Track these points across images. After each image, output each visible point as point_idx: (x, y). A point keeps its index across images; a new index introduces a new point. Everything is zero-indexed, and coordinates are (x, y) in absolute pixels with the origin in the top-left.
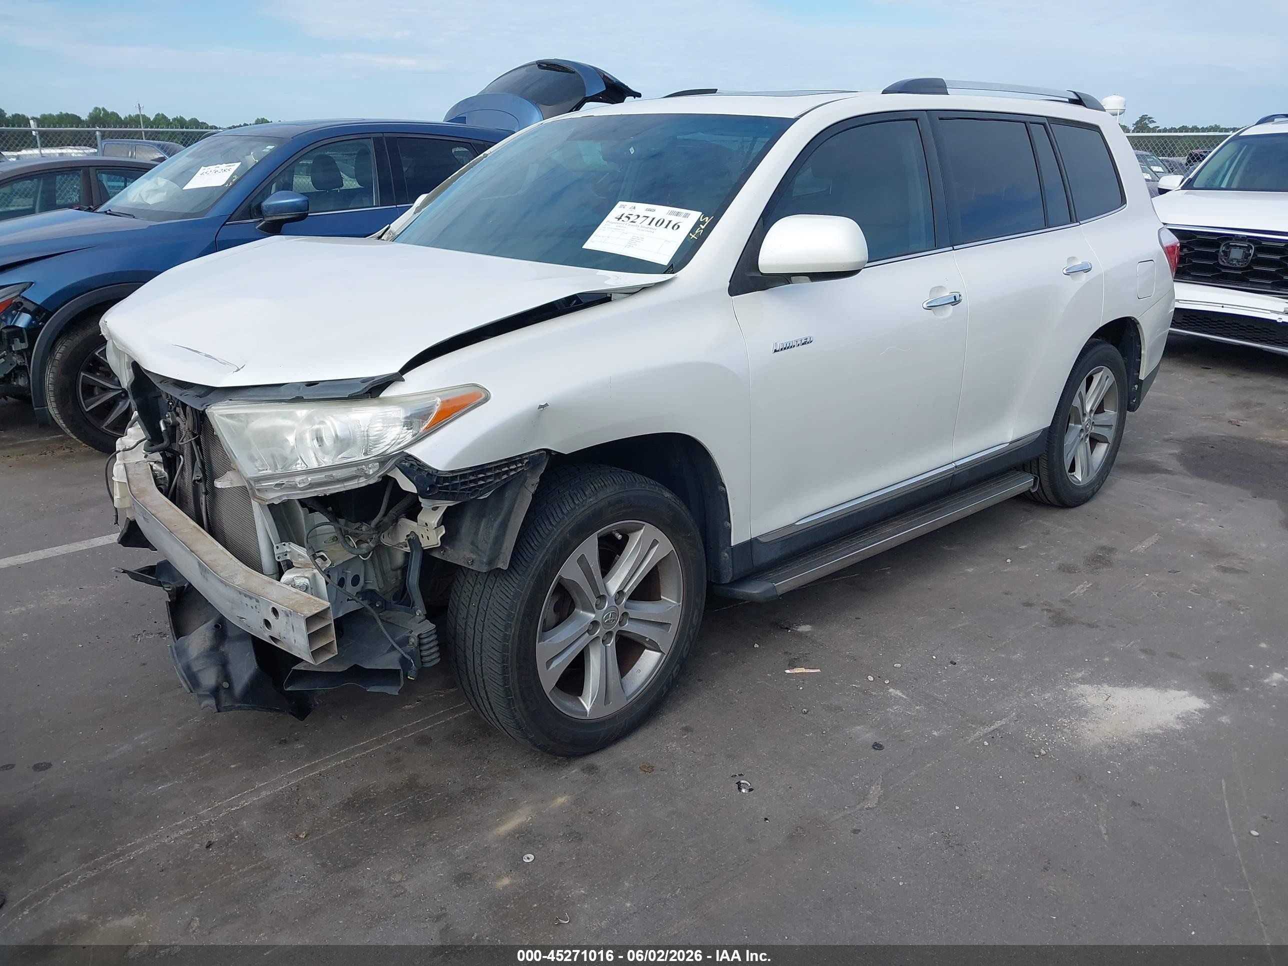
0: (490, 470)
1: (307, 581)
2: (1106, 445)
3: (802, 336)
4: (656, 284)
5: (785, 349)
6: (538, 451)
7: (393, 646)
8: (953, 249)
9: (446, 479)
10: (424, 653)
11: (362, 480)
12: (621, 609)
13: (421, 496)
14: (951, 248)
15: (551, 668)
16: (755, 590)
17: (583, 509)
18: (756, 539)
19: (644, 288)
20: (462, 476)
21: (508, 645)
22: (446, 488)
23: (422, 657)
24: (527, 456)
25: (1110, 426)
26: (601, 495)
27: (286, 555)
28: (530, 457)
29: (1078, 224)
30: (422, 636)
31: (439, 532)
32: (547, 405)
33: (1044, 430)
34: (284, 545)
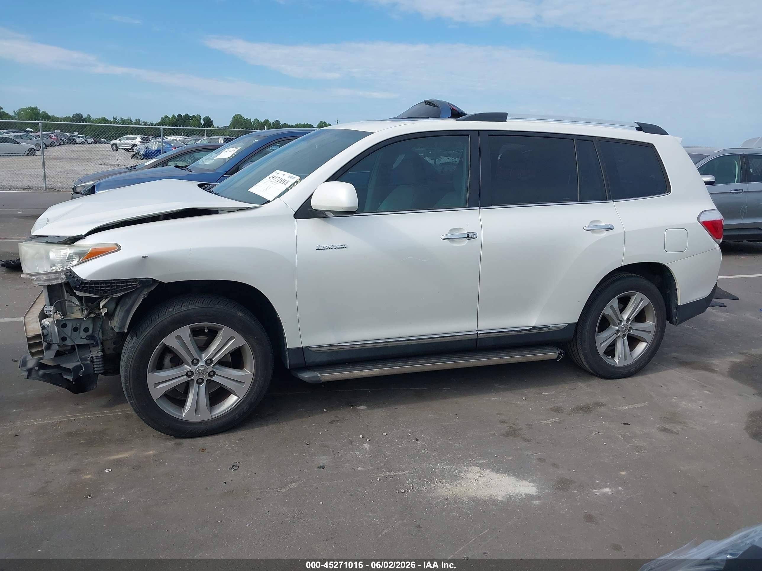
0: (114, 283)
1: (49, 323)
2: (646, 344)
3: (339, 244)
4: (248, 208)
5: (324, 249)
6: (145, 278)
7: (79, 360)
8: (480, 209)
9: (86, 283)
10: (95, 366)
11: (59, 280)
12: (210, 368)
13: (75, 290)
14: (479, 208)
15: (157, 388)
16: (306, 376)
17: (178, 312)
18: (306, 347)
19: (240, 210)
20: (95, 284)
21: (128, 370)
22: (87, 287)
23: (94, 368)
24: (138, 280)
25: (649, 332)
26: (191, 307)
27: (50, 312)
28: (140, 281)
29: (612, 201)
30: (94, 358)
31: (104, 311)
32: (147, 257)
33: (570, 325)
34: (50, 307)
